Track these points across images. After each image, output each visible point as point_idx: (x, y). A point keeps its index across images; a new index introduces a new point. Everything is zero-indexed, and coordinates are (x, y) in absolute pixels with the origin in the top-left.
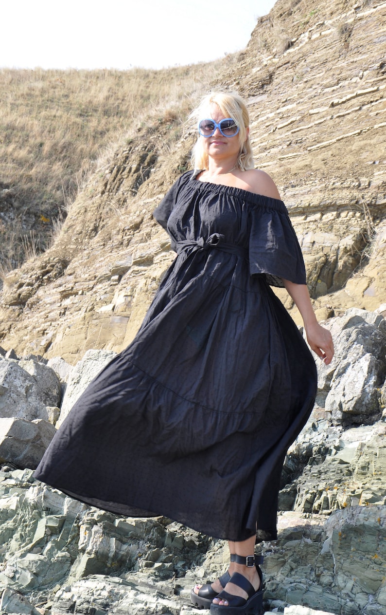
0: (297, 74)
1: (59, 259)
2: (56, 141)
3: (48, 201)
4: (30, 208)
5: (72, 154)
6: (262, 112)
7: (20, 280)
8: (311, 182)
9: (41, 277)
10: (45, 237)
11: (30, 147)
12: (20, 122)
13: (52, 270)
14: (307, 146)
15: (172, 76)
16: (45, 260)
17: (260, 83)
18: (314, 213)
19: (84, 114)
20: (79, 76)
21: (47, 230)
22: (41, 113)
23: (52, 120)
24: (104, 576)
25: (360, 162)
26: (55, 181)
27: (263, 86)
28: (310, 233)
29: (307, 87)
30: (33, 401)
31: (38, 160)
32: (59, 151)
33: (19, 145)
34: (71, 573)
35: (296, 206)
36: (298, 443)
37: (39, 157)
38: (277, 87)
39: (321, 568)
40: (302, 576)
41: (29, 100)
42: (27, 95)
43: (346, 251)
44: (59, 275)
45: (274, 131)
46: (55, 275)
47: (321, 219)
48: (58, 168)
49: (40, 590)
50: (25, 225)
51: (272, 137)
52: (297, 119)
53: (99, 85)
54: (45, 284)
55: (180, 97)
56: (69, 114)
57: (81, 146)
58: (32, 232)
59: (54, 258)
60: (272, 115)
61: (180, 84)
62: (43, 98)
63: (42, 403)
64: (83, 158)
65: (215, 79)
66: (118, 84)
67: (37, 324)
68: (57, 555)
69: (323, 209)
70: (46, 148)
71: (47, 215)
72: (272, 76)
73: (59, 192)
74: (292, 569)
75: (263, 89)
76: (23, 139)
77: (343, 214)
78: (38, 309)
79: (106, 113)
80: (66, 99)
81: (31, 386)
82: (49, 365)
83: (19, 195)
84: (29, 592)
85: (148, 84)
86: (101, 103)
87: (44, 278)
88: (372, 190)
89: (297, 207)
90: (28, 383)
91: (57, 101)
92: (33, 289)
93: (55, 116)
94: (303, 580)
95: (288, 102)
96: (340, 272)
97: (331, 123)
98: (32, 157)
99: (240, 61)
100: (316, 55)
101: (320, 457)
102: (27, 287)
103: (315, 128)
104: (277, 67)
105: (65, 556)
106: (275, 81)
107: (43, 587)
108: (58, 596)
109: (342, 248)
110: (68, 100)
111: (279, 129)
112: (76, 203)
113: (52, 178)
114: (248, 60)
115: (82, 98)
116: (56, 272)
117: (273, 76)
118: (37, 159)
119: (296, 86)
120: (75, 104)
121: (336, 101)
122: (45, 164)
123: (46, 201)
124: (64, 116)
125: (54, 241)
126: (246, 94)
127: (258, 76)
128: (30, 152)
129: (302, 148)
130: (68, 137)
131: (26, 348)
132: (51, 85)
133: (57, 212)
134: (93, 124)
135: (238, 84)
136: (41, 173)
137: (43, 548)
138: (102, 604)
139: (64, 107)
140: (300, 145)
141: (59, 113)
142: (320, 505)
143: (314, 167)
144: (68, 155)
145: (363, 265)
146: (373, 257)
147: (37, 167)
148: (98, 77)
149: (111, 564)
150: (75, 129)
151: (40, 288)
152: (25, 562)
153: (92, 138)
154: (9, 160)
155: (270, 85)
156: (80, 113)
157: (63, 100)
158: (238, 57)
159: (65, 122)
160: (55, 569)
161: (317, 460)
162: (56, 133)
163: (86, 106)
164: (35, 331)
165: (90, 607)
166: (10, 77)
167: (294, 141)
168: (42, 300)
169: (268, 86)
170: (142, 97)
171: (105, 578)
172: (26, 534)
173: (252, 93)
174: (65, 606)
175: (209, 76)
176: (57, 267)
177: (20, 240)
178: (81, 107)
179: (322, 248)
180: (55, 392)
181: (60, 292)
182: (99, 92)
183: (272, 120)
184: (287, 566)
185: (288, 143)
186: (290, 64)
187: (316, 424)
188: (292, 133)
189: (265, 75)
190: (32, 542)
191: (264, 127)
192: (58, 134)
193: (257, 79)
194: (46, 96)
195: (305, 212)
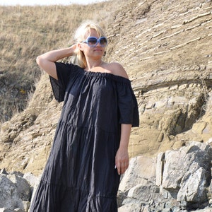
0: (164, 6)
1: (31, 115)
2: (29, 47)
3: (25, 81)
4: (15, 85)
6: (144, 28)
7: (10, 127)
9: (21, 126)
10: (23, 102)
11: (14, 50)
12: (8, 36)
13: (28, 121)
14: (169, 47)
15: (94, 8)
16: (23, 116)
17: (143, 11)
18: (174, 85)
19: (44, 31)
20: (41, 9)
21: (25, 98)
22: (20, 31)
23: (27, 35)
25: (200, 56)
26: (28, 70)
27: (144, 13)
28: (172, 97)
29: (169, 13)
30: (15, 198)
31: (19, 58)
32: (31, 53)
33: (8, 50)
37: (19, 56)
38: (153, 14)
41: (13, 23)
42: (13, 21)
43: (192, 107)
45: (151, 39)
46: (30, 124)
47: (178, 88)
48: (30, 62)
50: (12, 95)
51: (150, 42)
52: (164, 32)
53: (52, 14)
54: (24, 130)
55: (98, 20)
56: (36, 31)
58: (16, 99)
59: (29, 114)
60: (150, 29)
61: (98, 13)
62: (21, 23)
63: (20, 199)
65: (118, 9)
66: (63, 14)
67: (19, 153)
69: (179, 82)
70: (23, 51)
71: (25, 89)
73: (31, 76)
75: (145, 15)
76: (10, 46)
77: (190, 86)
78: (20, 144)
79: (57, 30)
81: (14, 189)
82: (24, 177)
83: (9, 77)
85: (80, 13)
86: (54, 24)
87: (23, 126)
88: (207, 71)
89: (164, 82)
90: (12, 188)
91: (29, 24)
92: (17, 132)
93: (28, 33)
95: (159, 22)
96: (189, 119)
97: (183, 34)
98: (15, 56)
102: (14, 132)
103: (174, 37)
104: (152, 2)
106: (152, 10)
109: (190, 105)
110: (35, 23)
111: (154, 38)
112: (40, 81)
113: (27, 68)
115: (43, 22)
116: (30, 122)
117: (150, 7)
119: (164, 12)
120: (39, 26)
121: (186, 21)
122: (23, 60)
124: (33, 32)
125: (29, 104)
126: (135, 18)
127: (141, 7)
128: (14, 53)
129: (167, 49)
130: (35, 45)
131: (13, 167)
132: (25, 15)
133: (30, 87)
134: (50, 36)
135: (131, 12)
136: (21, 66)
139: (33, 27)
140: (166, 47)
141: (30, 31)
143: (174, 59)
145: (202, 115)
146: (207, 110)
147: (18, 62)
148: (52, 10)
150: (39, 40)
151: (21, 132)
153: (49, 45)
156: (42, 30)
157: (33, 23)
159: (33, 36)
163: (45, 26)
164: (18, 157)
166: (2, 10)
167: (162, 44)
168: (22, 139)
169: (148, 13)
170: (77, 20)
173: (138, 18)
175: (114, 8)
176: (30, 120)
177: (10, 104)
178: (42, 27)
179: (179, 105)
180: (27, 193)
181: (32, 134)
182: (53, 18)
183: (150, 33)
185: (159, 46)
187: (172, 209)
188: (162, 40)
189: (146, 7)
191: (146, 37)
192: (30, 43)
193: (141, 9)
194: (23, 21)
195: (169, 84)
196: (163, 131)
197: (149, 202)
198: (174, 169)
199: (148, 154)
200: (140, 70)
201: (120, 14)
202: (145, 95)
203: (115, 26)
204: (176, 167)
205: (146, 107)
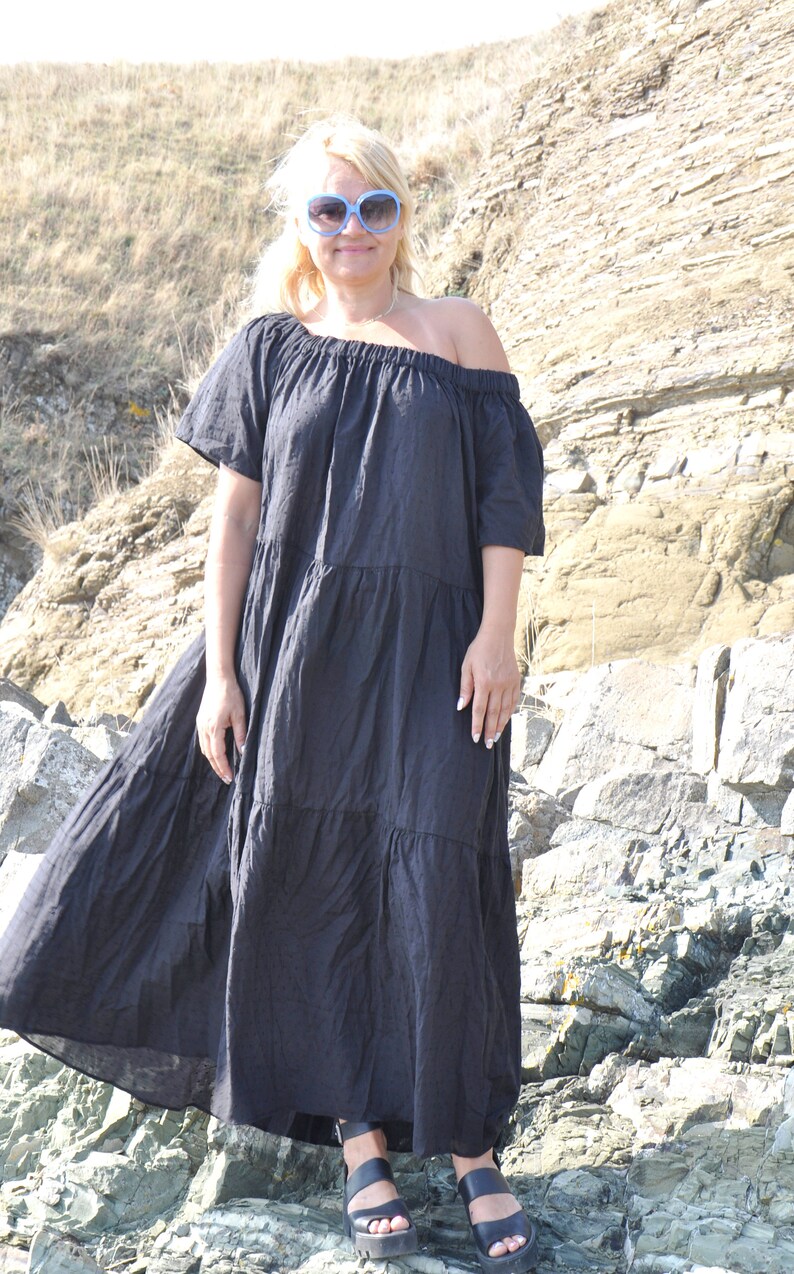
0: (728, 62)
1: (172, 500)
2: (162, 231)
3: (145, 370)
4: (105, 385)
5: (201, 263)
6: (644, 156)
7: (82, 546)
8: (758, 320)
9: (130, 540)
10: (139, 451)
11: (102, 247)
12: (78, 187)
13: (156, 524)
14: (749, 234)
15: (434, 72)
16: (139, 502)
17: (640, 84)
18: (766, 387)
19: (228, 166)
20: (214, 77)
21: (145, 435)
22: (128, 167)
23: (154, 182)
24: (266, 1202)
26: (161, 326)
27: (645, 91)
28: (757, 435)
29: (750, 92)
31: (121, 279)
32: (171, 257)
33: (77, 244)
34: (190, 1195)
35: (723, 373)
36: (717, 907)
37: (123, 272)
38: (680, 95)
39: (773, 1186)
40: (726, 1201)
41: (98, 135)
42: (95, 123)
44: (171, 534)
45: (671, 201)
46: (164, 535)
47: (782, 402)
48: (167, 296)
49: (119, 1232)
50: (93, 423)
51: (668, 214)
52: (727, 171)
53: (261, 97)
54: (141, 555)
55: (451, 123)
56: (193, 167)
57: (221, 242)
58: (109, 440)
59: (160, 498)
60: (669, 160)
61: (452, 92)
62: (131, 132)
64: (226, 272)
65: (533, 76)
66: (305, 95)
67: (122, 645)
68: (158, 1156)
69: (787, 379)
70: (140, 250)
71: (145, 400)
72: (667, 67)
73: (170, 351)
74: (702, 1187)
75: (645, 100)
76: (86, 227)
78: (124, 610)
80: (186, 132)
83: (79, 357)
84: (96, 1236)
85: (376, 93)
86: (268, 138)
87: (137, 541)
89: (725, 377)
91: (164, 136)
92: (112, 566)
93: (159, 174)
94: (729, 1212)
95: (706, 129)
98: (107, 271)
99: (593, 32)
100: (773, 12)
101: (770, 937)
102: (99, 563)
103: (769, 192)
104: (679, 44)
105: (176, 1158)
106: (675, 80)
107: (127, 1226)
108: (161, 1246)
110: (189, 135)
111: (683, 195)
113: (155, 319)
114: (611, 30)
115: (223, 127)
116: (166, 528)
117: (670, 69)
118: (119, 275)
119: (725, 90)
120: (206, 144)
122: (137, 286)
123: (140, 371)
124: (180, 173)
125: (160, 460)
126: (605, 111)
127: (633, 68)
128: (102, 259)
129: (737, 240)
130: (190, 223)
131: (96, 698)
132: (149, 100)
133: (166, 395)
134: (248, 189)
135: (587, 88)
136: (129, 309)
137: (125, 1140)
138: (261, 1263)
139: (180, 150)
140: (733, 232)
141: (168, 166)
142: (769, 1045)
143: (766, 286)
144: (191, 265)
147: (119, 294)
148: (259, 79)
149: (284, 1176)
150: (206, 203)
151: (129, 563)
152: (84, 1170)
153: (246, 224)
154: (54, 278)
155: (664, 89)
156: (218, 163)
157: (179, 134)
158: (587, 23)
159: (182, 188)
160: (153, 1186)
161: (762, 944)
162: (162, 212)
163: (231, 147)
164: (117, 660)
165: (235, 1269)
166: (53, 80)
167: (719, 223)
168: (131, 591)
169: (658, 92)
171: (267, 1206)
172: (86, 1110)
173: (620, 111)
174: (176, 1268)
175: (518, 70)
176: (168, 517)
177: (82, 457)
178: (219, 149)
179: (785, 467)
181: (174, 574)
182: (263, 113)
183: (667, 173)
184: (693, 1180)
185: (705, 228)
186: (708, 38)
187: (760, 863)
188: (715, 204)
189: (648, 66)
190: (100, 1127)
191: (649, 191)
192: (168, 214)
193: (633, 76)
194: (138, 125)
195: (744, 385)
196: (721, 565)
197: (664, 835)
198: (770, 710)
199: (655, 653)
200: (623, 329)
201: (541, 96)
202: (645, 425)
203: (519, 145)
204: (779, 704)
205: (650, 473)
